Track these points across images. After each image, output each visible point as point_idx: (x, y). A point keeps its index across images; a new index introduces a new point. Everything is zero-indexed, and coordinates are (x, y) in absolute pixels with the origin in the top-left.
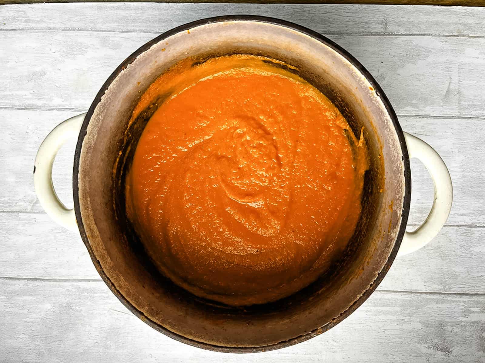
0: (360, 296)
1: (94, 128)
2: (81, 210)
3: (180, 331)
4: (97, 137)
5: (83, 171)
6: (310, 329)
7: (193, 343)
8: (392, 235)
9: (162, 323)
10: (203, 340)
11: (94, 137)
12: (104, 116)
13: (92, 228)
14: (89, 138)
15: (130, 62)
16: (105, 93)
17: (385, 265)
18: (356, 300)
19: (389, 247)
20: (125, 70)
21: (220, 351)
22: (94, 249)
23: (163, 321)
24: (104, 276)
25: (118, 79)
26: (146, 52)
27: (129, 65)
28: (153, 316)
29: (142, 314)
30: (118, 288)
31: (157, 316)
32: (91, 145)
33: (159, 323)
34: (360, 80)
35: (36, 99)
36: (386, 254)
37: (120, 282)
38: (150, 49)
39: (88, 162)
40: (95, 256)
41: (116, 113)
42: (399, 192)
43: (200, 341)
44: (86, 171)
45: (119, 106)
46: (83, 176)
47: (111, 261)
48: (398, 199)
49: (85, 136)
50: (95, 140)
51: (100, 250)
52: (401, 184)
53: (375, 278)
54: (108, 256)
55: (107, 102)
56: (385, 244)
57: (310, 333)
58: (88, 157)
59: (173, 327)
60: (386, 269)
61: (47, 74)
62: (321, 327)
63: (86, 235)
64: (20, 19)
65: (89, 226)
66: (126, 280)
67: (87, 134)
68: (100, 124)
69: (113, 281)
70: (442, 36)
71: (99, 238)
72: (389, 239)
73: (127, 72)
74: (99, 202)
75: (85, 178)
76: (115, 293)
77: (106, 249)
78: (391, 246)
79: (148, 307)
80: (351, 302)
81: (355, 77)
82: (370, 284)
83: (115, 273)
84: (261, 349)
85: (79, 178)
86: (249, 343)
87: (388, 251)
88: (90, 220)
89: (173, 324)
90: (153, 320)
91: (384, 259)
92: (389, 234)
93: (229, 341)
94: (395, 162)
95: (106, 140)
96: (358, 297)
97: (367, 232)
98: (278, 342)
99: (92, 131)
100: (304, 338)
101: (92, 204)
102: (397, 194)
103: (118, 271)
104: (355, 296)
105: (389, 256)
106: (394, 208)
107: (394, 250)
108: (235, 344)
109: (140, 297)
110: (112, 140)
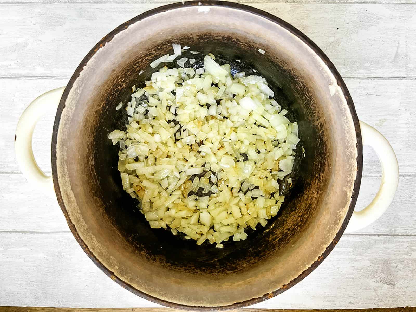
0: (309, 266)
1: (73, 102)
2: (58, 177)
3: (146, 289)
4: (75, 110)
5: (61, 141)
6: (262, 293)
7: (157, 301)
8: (341, 213)
9: (130, 282)
10: (166, 298)
11: (72, 109)
12: (83, 90)
13: (68, 194)
14: (67, 110)
15: (108, 40)
16: (83, 69)
17: (333, 240)
18: (305, 270)
19: (337, 224)
20: (103, 47)
21: (181, 309)
22: (70, 213)
23: (131, 280)
24: (78, 238)
25: (96, 56)
26: (123, 31)
27: (107, 43)
28: (122, 275)
29: (112, 273)
30: (91, 250)
31: (126, 275)
32: (69, 117)
33: (127, 282)
34: (323, 70)
35: (20, 68)
36: (334, 230)
37: (93, 244)
38: (127, 29)
39: (66, 133)
40: (70, 221)
41: (94, 87)
42: (350, 175)
43: (163, 299)
44: (64, 141)
45: (97, 80)
46: (61, 146)
47: (85, 224)
48: (349, 181)
49: (64, 109)
50: (73, 112)
51: (76, 214)
52: (353, 168)
53: (323, 251)
54: (83, 220)
55: (85, 77)
56: (334, 220)
57: (262, 297)
58: (66, 128)
59: (139, 285)
60: (334, 244)
61: (29, 45)
62: (272, 292)
63: (62, 201)
65: (66, 192)
66: (99, 241)
67: (66, 107)
68: (78, 97)
69: (86, 244)
71: (75, 203)
72: (338, 216)
73: (105, 50)
74: (76, 169)
75: (63, 148)
76: (88, 254)
77: (81, 213)
78: (340, 223)
79: (118, 266)
80: (300, 271)
81: (318, 66)
82: (319, 256)
83: (89, 235)
84: (218, 309)
85: (57, 148)
86: (207, 303)
87: (337, 227)
88: (67, 187)
89: (140, 283)
90: (122, 279)
91: (332, 234)
92: (338, 212)
93: (189, 300)
94: (349, 147)
95: (84, 111)
96: (306, 267)
97: (317, 206)
98: (234, 303)
99: (71, 104)
100: (257, 300)
101: (69, 171)
102: (348, 176)
103: (92, 233)
104: (304, 265)
105: (337, 232)
106: (345, 189)
107: (342, 228)
108: (195, 303)
109: (111, 257)
110: (89, 112)
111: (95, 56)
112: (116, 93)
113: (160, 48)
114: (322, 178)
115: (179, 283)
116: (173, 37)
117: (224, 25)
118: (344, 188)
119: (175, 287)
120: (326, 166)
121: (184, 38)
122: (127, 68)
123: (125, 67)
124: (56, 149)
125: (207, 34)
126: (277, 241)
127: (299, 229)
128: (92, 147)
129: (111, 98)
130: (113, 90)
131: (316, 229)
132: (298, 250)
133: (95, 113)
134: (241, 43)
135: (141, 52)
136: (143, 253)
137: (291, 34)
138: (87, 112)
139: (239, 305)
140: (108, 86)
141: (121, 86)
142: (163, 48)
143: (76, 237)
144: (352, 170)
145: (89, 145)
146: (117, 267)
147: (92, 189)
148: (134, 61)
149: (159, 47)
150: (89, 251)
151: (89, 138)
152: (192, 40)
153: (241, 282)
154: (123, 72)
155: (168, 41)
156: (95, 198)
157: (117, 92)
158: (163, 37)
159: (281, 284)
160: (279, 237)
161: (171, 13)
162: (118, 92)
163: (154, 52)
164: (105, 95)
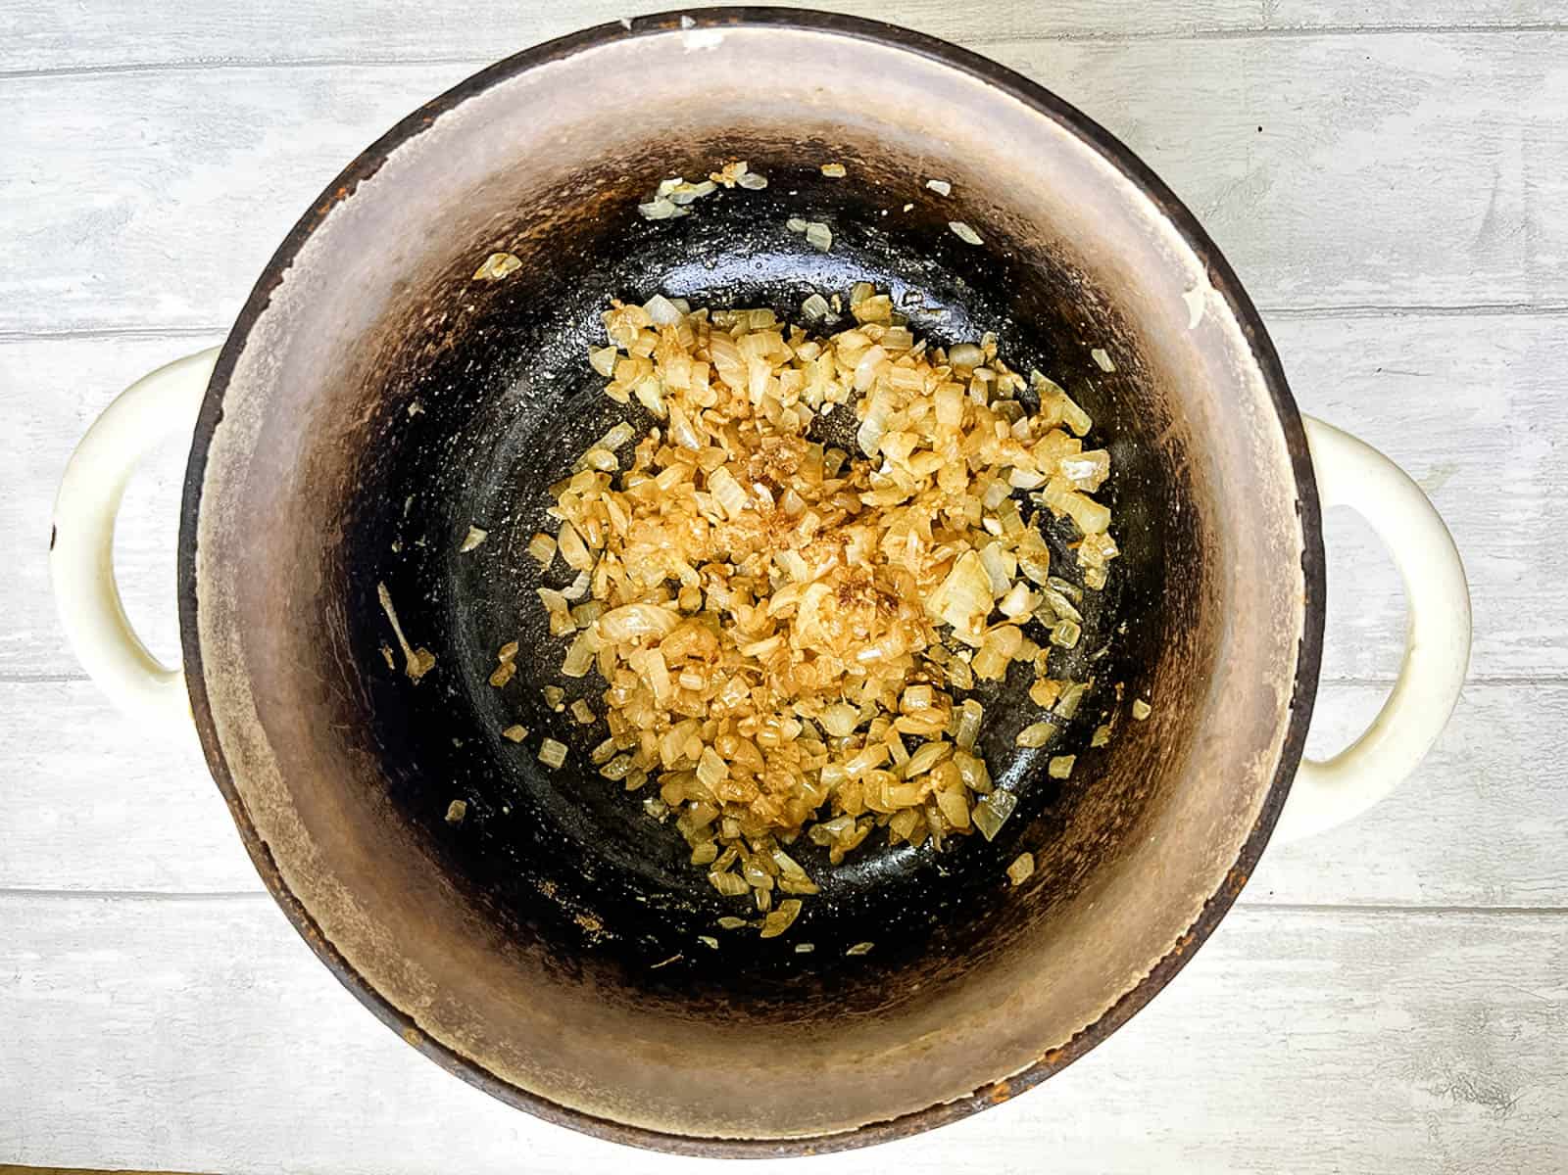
0: (1141, 977)
1: (251, 399)
2: (206, 673)
3: (536, 1078)
4: (263, 431)
5: (213, 542)
6: (970, 1083)
7: (576, 1120)
8: (1256, 769)
9: (477, 1053)
10: (609, 1111)
11: (250, 428)
12: (286, 357)
13: (245, 734)
14: (231, 432)
15: (364, 172)
16: (281, 281)
17: (1230, 872)
18: (1126, 990)
19: (1245, 811)
20: (349, 199)
21: (667, 1150)
22: (250, 803)
23: (481, 1044)
24: (283, 894)
25: (326, 230)
26: (418, 136)
27: (361, 183)
28: (447, 1027)
29: (409, 1021)
30: (328, 936)
31: (460, 1028)
32: (240, 454)
33: (466, 1053)
34: (1155, 233)
35: (102, 300)
36: (1234, 836)
37: (340, 913)
38: (433, 128)
39: (232, 512)
40: (252, 829)
41: (328, 346)
42: (1282, 623)
43: (599, 1114)
44: (225, 543)
45: (340, 322)
46: (212, 560)
47: (311, 845)
48: (1282, 648)
49: (219, 427)
50: (256, 437)
51: (274, 806)
52: (1290, 597)
53: (1194, 916)
54: (301, 827)
55: (293, 308)
56: (1233, 799)
57: (970, 1099)
58: (232, 496)
59: (511, 1065)
60: (1234, 886)
61: (134, 217)
62: (1005, 1078)
63: (222, 757)
64: (40, 36)
65: (235, 727)
66: (363, 905)
67: (225, 419)
68: (271, 384)
69: (312, 913)
70: (1463, 29)
71: (273, 766)
72: (1247, 782)
73: (357, 207)
74: (274, 644)
75: (222, 566)
76: (319, 949)
77: (295, 804)
78: (1252, 808)
79: (431, 996)
80: (1109, 997)
81: (1137, 224)
82: (1178, 936)
83: (323, 884)
84: (802, 1146)
85: (198, 567)
86: (764, 1126)
87: (1241, 824)
88: (239, 707)
89: (515, 1055)
90: (443, 1043)
91: (1226, 853)
92: (1248, 765)
93: (698, 1117)
94: (1273, 520)
95: (297, 434)
96: (1133, 981)
97: (1177, 751)
98: (861, 1125)
99: (244, 408)
100: (949, 1112)
101: (247, 653)
102: (1278, 628)
103: (335, 876)
104: (1124, 973)
105: (1244, 842)
106: (1268, 678)
107: (1259, 824)
108: (719, 1127)
109: (408, 963)
110: (317, 438)
111: (321, 231)
112: (419, 367)
113: (570, 198)
114: (1191, 647)
115: (663, 1058)
116: (609, 151)
117: (788, 95)
118: (1266, 674)
119: (647, 1071)
120: (1205, 601)
121: (651, 155)
122: (453, 276)
123: (446, 269)
124: (194, 570)
125: (734, 134)
126: (1037, 893)
127: (1114, 842)
128: (337, 568)
129: (403, 388)
130: (408, 357)
131: (1171, 837)
132: (1107, 920)
133: (342, 441)
134: (862, 159)
135: (498, 215)
136: (533, 951)
137: (1027, 109)
138: (311, 438)
139: (883, 1132)
140: (387, 343)
141: (438, 344)
142: (582, 196)
143: (272, 888)
144: (1289, 602)
145: (327, 560)
146: (428, 1000)
147: (342, 718)
148: (475, 245)
149: (565, 193)
150: (323, 939)
151: (323, 531)
152: (684, 159)
153: (895, 1050)
154: (439, 288)
155: (593, 170)
156: (351, 750)
157: (425, 365)
158: (573, 153)
159: (1038, 1048)
160: (1045, 878)
161: (587, 60)
162: (430, 366)
163: (548, 212)
164: (377, 375)
